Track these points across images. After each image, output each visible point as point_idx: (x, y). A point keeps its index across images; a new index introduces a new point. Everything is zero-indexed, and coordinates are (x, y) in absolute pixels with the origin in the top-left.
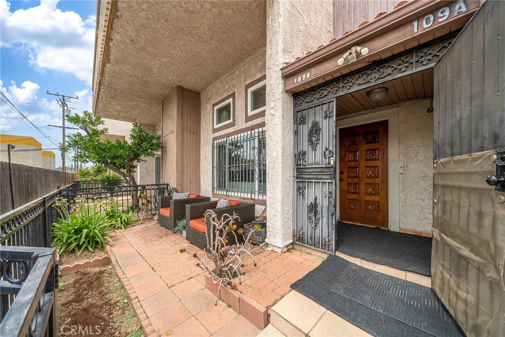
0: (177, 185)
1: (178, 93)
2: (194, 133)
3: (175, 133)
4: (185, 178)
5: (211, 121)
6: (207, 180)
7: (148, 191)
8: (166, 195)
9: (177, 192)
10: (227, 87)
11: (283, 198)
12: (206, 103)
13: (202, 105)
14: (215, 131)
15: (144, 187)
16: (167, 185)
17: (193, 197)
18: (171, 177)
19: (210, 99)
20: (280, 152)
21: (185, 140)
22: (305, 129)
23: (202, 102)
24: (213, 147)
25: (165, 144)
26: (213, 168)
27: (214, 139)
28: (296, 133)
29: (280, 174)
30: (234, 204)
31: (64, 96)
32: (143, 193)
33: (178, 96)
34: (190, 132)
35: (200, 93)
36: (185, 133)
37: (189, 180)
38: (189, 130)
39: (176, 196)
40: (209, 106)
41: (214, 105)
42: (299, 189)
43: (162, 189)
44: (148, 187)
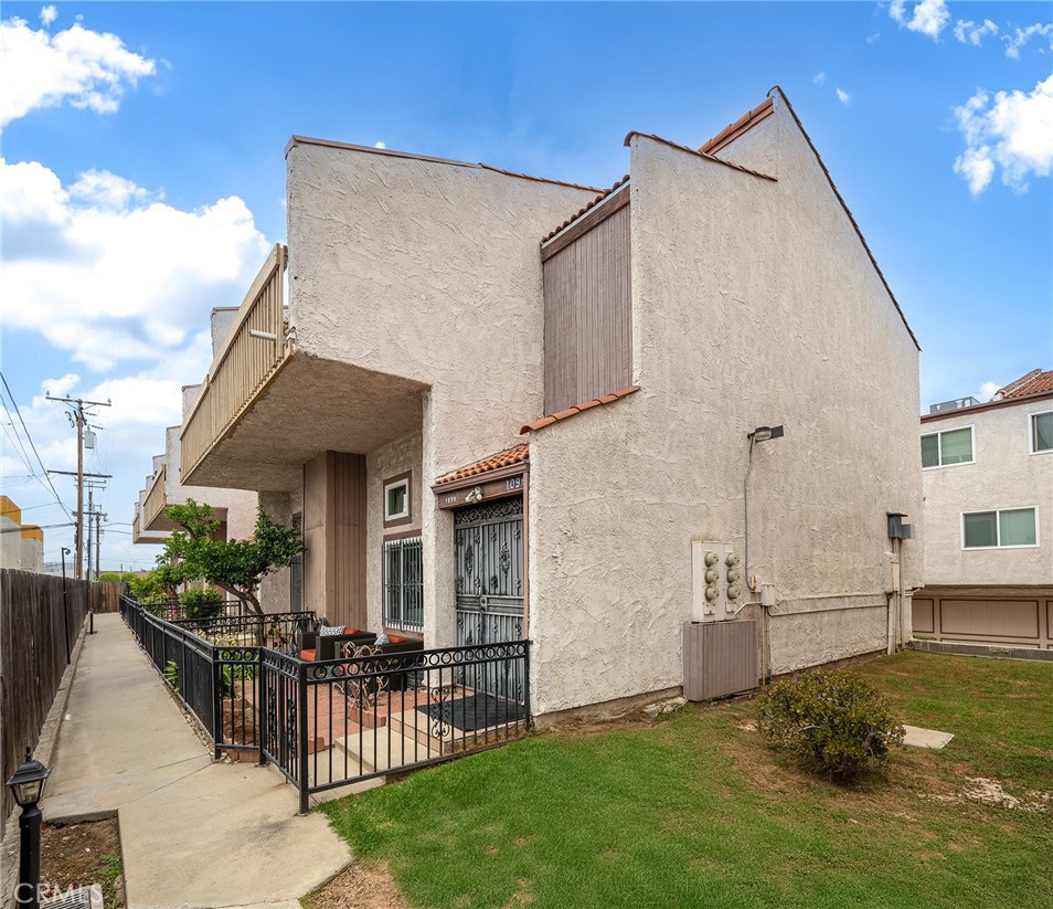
0: (328, 614)
1: (328, 462)
2: (355, 525)
3: (324, 528)
4: (341, 602)
5: (381, 507)
6: (376, 605)
7: (282, 625)
8: (311, 629)
9: (328, 626)
10: (401, 458)
11: (437, 632)
12: (375, 475)
13: (368, 476)
14: (387, 525)
15: (276, 618)
16: (312, 613)
17: (350, 632)
18: (318, 600)
19: (380, 470)
20: (434, 578)
21: (341, 538)
22: (463, 551)
23: (368, 471)
24: (383, 552)
25: (310, 543)
26: (383, 585)
27: (387, 538)
28: (456, 554)
29: (434, 604)
30: (396, 640)
31: (80, 402)
32: (275, 627)
33: (328, 468)
34: (349, 525)
35: (365, 456)
36: (340, 527)
37: (346, 606)
38: (346, 521)
39: (325, 631)
40: (379, 483)
41: (386, 482)
42: (458, 621)
43: (304, 620)
44: (282, 618)
